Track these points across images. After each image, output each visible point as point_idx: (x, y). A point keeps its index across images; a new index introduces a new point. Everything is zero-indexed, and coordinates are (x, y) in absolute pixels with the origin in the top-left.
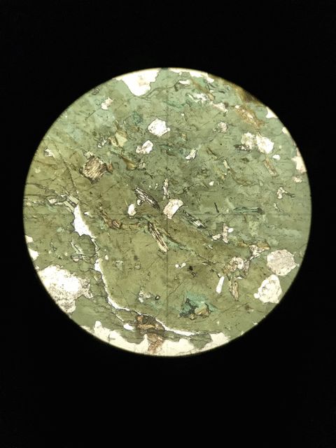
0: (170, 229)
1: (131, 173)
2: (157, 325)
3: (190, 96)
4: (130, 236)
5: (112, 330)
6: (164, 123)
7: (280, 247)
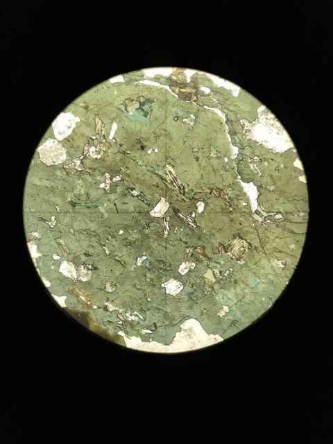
0: (164, 187)
1: (200, 243)
2: (177, 91)
3: (141, 318)
4: (202, 181)
5: (222, 88)
6: (167, 292)
7: (53, 167)
